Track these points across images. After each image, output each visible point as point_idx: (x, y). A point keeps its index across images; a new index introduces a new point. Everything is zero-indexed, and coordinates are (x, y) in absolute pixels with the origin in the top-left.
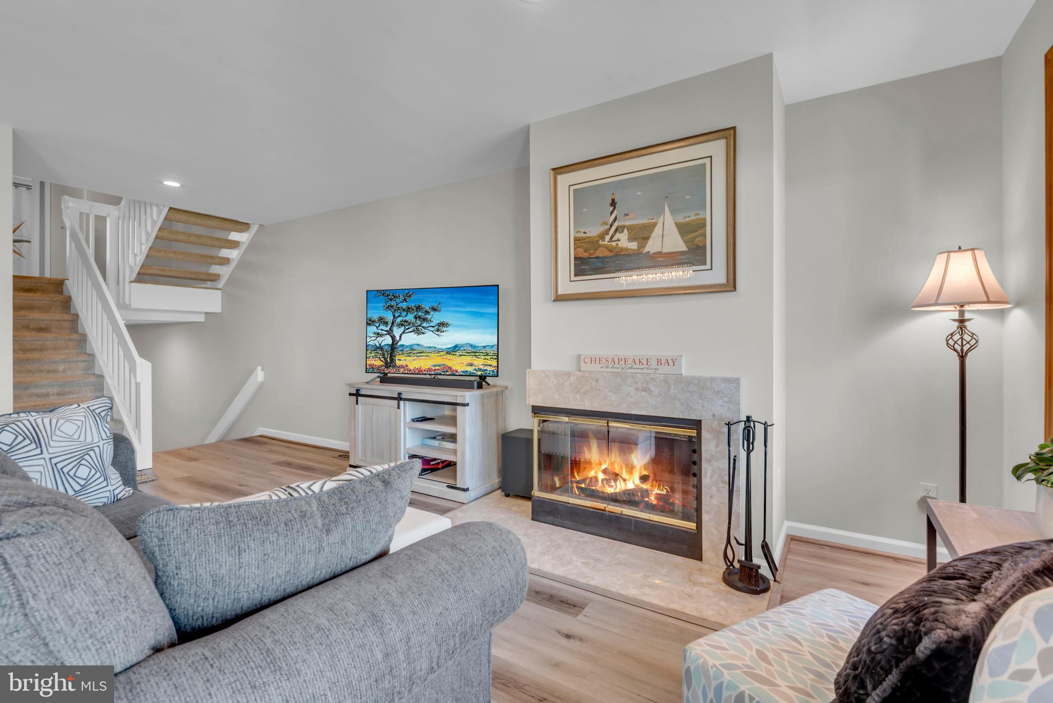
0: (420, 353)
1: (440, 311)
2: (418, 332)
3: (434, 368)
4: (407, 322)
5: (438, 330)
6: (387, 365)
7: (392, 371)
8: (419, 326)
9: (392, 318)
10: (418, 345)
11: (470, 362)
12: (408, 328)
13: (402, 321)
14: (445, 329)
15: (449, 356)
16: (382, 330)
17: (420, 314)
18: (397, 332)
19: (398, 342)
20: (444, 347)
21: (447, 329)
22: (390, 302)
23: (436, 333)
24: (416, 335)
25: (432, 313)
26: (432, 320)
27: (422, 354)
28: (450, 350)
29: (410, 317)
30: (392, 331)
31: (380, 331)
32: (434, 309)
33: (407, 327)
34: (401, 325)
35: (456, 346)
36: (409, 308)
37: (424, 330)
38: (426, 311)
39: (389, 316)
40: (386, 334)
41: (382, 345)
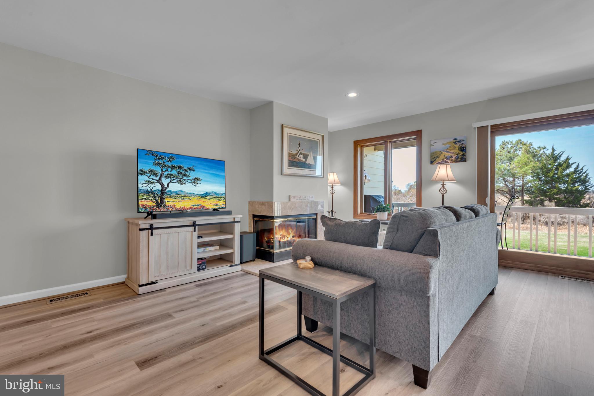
0: (184, 197)
1: (194, 171)
2: (181, 182)
3: (194, 207)
4: (172, 175)
5: (194, 182)
6: (158, 206)
7: (163, 210)
8: (181, 178)
9: (161, 171)
10: (182, 191)
11: (216, 203)
12: (174, 180)
13: (169, 174)
14: (198, 182)
15: (203, 199)
16: (153, 179)
17: (181, 171)
18: (165, 182)
19: (166, 189)
20: (199, 193)
21: (200, 182)
22: (158, 160)
23: (193, 184)
24: (179, 185)
25: (189, 171)
26: (190, 176)
27: (185, 198)
28: (203, 196)
29: (174, 172)
30: (161, 181)
31: (151, 180)
32: (190, 169)
33: (172, 179)
34: (168, 177)
35: (206, 193)
36: (173, 166)
37: (185, 182)
38: (185, 170)
39: (158, 170)
40: (156, 183)
41: (153, 190)
